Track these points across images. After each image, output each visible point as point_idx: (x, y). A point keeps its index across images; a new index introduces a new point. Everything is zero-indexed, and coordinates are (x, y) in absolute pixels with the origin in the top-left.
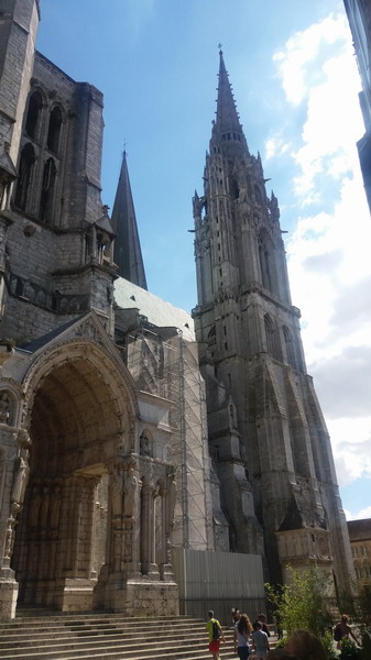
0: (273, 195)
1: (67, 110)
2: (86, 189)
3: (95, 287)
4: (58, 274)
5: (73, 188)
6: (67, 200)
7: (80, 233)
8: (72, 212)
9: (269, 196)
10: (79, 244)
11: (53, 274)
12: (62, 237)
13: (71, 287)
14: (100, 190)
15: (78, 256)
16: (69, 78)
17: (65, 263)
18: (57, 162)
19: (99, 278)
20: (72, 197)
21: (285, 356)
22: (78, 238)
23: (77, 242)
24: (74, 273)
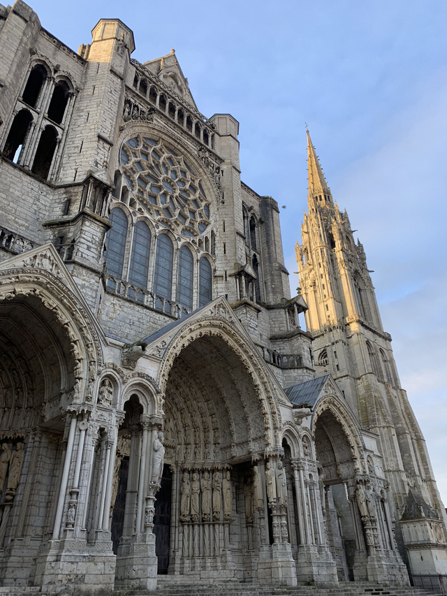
0: (359, 243)
1: (258, 218)
2: (281, 276)
3: (303, 349)
4: (273, 339)
5: (272, 275)
6: (269, 284)
7: (284, 308)
8: (274, 292)
9: (356, 243)
10: (284, 316)
11: (271, 339)
12: (271, 311)
13: (284, 348)
14: (288, 274)
15: (286, 325)
16: (257, 194)
17: (276, 330)
18: (258, 256)
19: (304, 342)
20: (272, 281)
21: (385, 374)
22: (282, 312)
23: (283, 315)
24: (285, 338)
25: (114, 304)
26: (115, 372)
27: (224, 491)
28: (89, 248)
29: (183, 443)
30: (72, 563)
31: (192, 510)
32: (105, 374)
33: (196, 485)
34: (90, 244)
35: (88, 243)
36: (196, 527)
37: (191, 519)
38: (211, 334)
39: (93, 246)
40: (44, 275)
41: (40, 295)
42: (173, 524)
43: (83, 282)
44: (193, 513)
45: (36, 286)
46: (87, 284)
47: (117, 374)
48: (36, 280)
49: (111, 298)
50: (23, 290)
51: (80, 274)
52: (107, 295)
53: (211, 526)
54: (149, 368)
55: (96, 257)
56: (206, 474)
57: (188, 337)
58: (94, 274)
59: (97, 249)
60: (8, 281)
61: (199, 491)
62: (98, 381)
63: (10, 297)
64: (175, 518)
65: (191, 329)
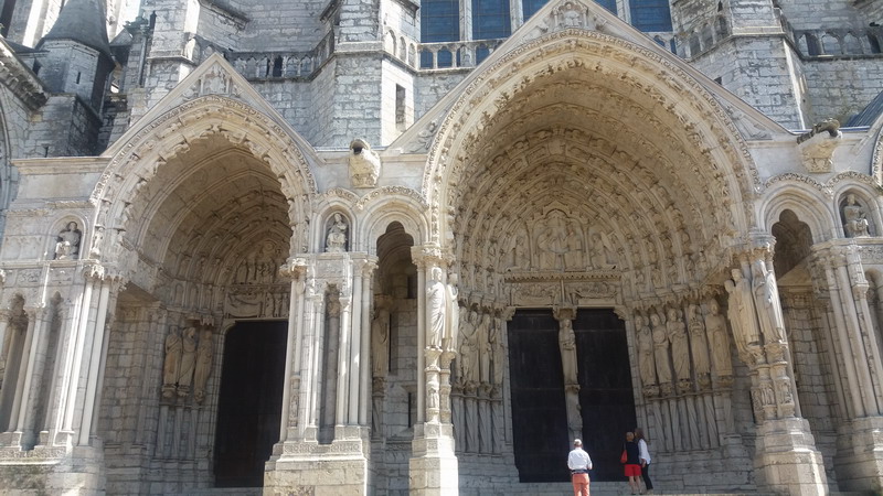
25: (435, 88)
26: (342, 200)
27: (710, 334)
28: (357, 23)
29: (631, 268)
30: (293, 471)
31: (661, 376)
32: (328, 207)
33: (659, 334)
34: (359, 15)
35: (356, 15)
36: (673, 403)
37: (661, 390)
38: (551, 70)
39: (365, 15)
40: (213, 102)
41: (221, 130)
42: (636, 402)
43: (355, 79)
44: (662, 380)
45: (212, 121)
46: (361, 79)
47: (346, 202)
48: (205, 113)
49: (430, 80)
50: (195, 133)
51: (348, 68)
52: (422, 79)
53: (700, 399)
54: (406, 175)
55: (370, 30)
56: (672, 313)
57: (495, 95)
58: (370, 59)
59: (370, 18)
60: (168, 130)
61: (666, 344)
62: (317, 221)
63: (183, 149)
64: (637, 393)
65: (491, 81)
